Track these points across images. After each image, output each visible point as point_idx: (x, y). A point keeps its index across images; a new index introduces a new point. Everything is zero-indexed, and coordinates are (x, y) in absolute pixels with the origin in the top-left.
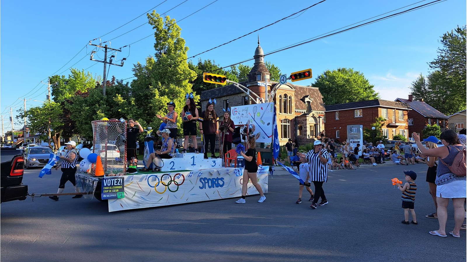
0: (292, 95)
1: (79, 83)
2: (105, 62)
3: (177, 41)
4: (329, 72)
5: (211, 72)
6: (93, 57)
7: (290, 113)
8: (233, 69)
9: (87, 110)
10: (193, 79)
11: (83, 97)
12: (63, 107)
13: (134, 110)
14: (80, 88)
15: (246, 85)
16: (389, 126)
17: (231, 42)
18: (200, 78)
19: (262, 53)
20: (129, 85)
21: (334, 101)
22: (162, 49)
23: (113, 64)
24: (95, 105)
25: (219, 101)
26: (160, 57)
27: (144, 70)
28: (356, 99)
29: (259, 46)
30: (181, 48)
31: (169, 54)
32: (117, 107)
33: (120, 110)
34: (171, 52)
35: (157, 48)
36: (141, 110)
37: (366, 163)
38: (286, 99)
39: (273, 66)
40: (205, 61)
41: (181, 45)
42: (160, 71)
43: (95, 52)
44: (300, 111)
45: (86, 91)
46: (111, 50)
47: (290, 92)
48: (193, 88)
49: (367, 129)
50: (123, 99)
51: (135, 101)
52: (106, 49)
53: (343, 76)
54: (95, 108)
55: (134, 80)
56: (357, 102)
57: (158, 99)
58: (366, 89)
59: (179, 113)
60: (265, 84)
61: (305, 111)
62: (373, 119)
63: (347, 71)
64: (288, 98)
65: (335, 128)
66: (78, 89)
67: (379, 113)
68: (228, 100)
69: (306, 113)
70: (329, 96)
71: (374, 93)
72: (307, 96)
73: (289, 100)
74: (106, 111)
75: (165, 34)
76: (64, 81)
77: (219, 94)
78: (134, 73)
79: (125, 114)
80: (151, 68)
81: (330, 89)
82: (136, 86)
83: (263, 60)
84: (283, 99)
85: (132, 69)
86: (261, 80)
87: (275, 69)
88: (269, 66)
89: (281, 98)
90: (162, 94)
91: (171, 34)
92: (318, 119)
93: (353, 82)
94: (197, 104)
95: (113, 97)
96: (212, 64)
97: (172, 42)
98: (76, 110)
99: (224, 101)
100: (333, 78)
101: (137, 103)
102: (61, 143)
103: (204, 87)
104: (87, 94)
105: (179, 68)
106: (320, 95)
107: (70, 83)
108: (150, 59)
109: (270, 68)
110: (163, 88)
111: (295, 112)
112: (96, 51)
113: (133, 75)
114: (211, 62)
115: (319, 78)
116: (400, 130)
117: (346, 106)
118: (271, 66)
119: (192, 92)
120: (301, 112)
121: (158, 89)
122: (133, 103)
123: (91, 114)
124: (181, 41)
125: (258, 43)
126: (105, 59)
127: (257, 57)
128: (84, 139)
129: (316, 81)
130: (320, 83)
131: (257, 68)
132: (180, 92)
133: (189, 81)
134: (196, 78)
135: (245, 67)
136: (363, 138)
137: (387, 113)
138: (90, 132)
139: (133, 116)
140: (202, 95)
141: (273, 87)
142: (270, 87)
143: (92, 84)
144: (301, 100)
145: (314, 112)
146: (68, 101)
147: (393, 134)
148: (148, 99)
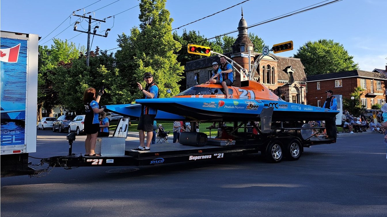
0: (274, 66)
1: (62, 54)
2: (89, 33)
3: (162, 12)
4: (311, 44)
5: (196, 43)
6: (76, 28)
7: (273, 83)
8: (217, 40)
9: (70, 80)
10: (178, 49)
11: (66, 67)
12: (45, 78)
13: (118, 81)
14: (62, 59)
15: (231, 56)
16: (367, 96)
17: (214, 14)
18: (184, 48)
19: (246, 25)
20: (113, 56)
21: (316, 71)
22: (147, 20)
23: (97, 35)
24: (78, 75)
25: (204, 71)
26: (145, 28)
27: (129, 41)
28: (336, 70)
29: (242, 18)
30: (166, 19)
31: (154, 25)
32: (101, 78)
33: (103, 81)
34: (155, 23)
35: (142, 19)
36: (125, 80)
37: (346, 132)
38: (269, 70)
39: (257, 37)
40: (190, 31)
41: (166, 16)
42: (145, 42)
43: (78, 22)
44: (283, 81)
45: (69, 62)
46: (95, 21)
47: (273, 63)
48: (177, 59)
49: (347, 99)
50: (107, 70)
51: (119, 72)
52: (90, 21)
53: (323, 47)
54: (78, 79)
55: (118, 51)
56: (338, 73)
57: (142, 70)
58: (346, 60)
59: (163, 84)
60: (248, 55)
61: (288, 82)
62: (352, 89)
63: (327, 42)
64: (271, 68)
65: (316, 98)
66: (60, 60)
67: (358, 83)
68: (212, 70)
69: (288, 83)
70: (311, 66)
71: (354, 63)
72: (289, 67)
73: (272, 71)
74: (89, 82)
75: (150, 5)
76: (47, 51)
77: (203, 65)
78: (118, 43)
79: (109, 85)
80: (135, 39)
81: (313, 60)
82: (121, 57)
83: (247, 32)
84: (266, 69)
85: (117, 40)
86: (245, 51)
87: (259, 40)
88: (253, 38)
89: (264, 69)
90: (147, 65)
91: (156, 5)
92: (300, 89)
93: (334, 53)
94: (182, 74)
95: (97, 67)
96: (197, 35)
97: (156, 13)
98: (58, 81)
99: (209, 72)
100: (314, 49)
101: (121, 74)
102: (42, 114)
103: (189, 57)
104: (70, 64)
105: (164, 39)
106: (301, 66)
107: (52, 53)
108: (135, 30)
109: (254, 39)
110: (147, 59)
111: (278, 82)
112: (80, 22)
113: (118, 45)
114: (196, 33)
115: (301, 49)
116: (378, 99)
117: (327, 76)
118: (255, 38)
119: (177, 63)
120: (283, 83)
121: (143, 60)
122: (117, 74)
123: (74, 84)
124: (165, 12)
125: (242, 15)
126: (89, 30)
127: (241, 28)
128: (67, 110)
129: (298, 52)
130: (302, 54)
131: (241, 40)
132: (164, 63)
133: (174, 52)
134: (180, 49)
135: (230, 38)
136: (343, 107)
137: (366, 83)
138: (73, 103)
139: (117, 87)
140: (187, 66)
141: (256, 58)
142: (253, 58)
143: (76, 55)
144: (284, 70)
145: (296, 82)
146: (50, 72)
147: (371, 104)
148: (133, 70)
